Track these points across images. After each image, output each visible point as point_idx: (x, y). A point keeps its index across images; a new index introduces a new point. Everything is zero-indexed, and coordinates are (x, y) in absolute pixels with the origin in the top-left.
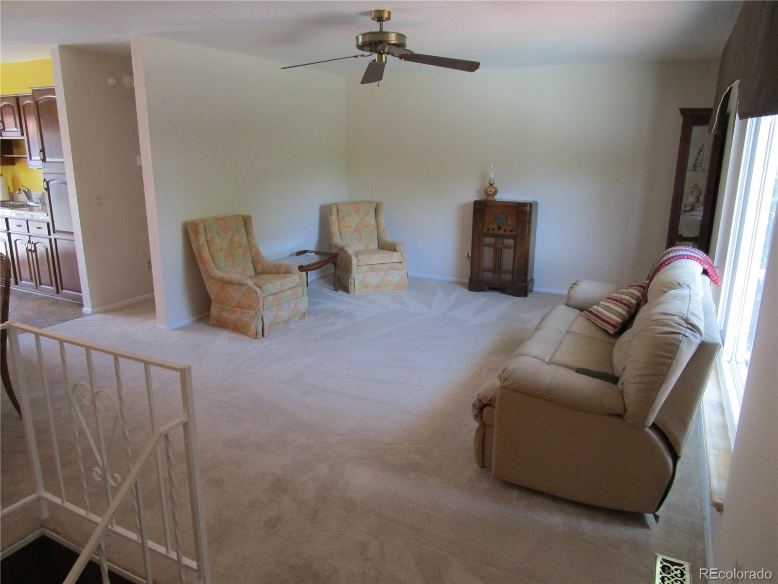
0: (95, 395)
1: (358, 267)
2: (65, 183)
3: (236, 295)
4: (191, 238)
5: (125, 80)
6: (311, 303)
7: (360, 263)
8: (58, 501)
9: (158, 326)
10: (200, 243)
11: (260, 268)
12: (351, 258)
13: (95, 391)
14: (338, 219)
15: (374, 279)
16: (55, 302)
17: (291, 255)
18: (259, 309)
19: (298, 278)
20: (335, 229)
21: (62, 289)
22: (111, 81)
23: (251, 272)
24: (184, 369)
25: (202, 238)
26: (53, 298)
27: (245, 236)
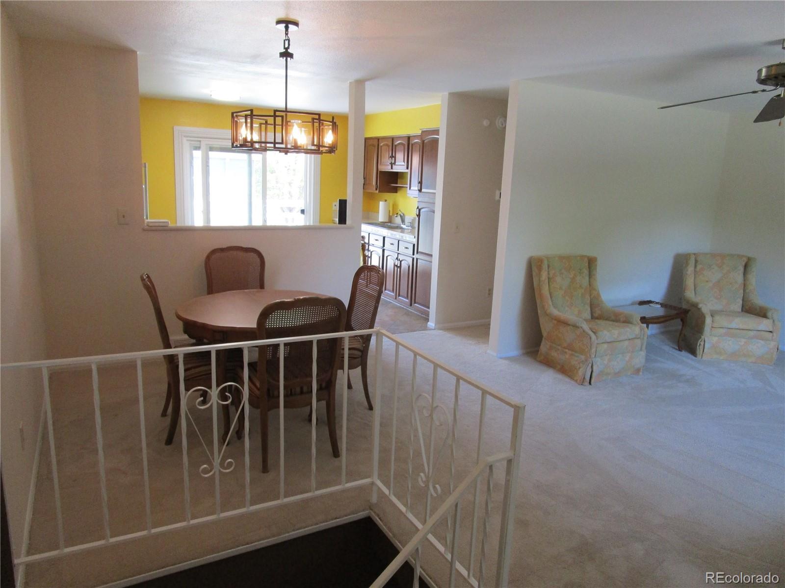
0: (433, 409)
1: (713, 329)
2: (434, 212)
3: (569, 336)
4: (534, 274)
5: (498, 122)
6: (648, 360)
7: (715, 325)
8: (386, 491)
9: (488, 351)
10: (541, 279)
11: (598, 312)
12: (705, 317)
13: (435, 405)
14: (695, 270)
15: (730, 345)
16: (408, 314)
17: (633, 304)
18: (590, 356)
19: (637, 329)
20: (689, 282)
21: (415, 303)
22: (486, 123)
23: (587, 315)
24: (519, 407)
25: (544, 275)
26: (406, 309)
27: (587, 278)
